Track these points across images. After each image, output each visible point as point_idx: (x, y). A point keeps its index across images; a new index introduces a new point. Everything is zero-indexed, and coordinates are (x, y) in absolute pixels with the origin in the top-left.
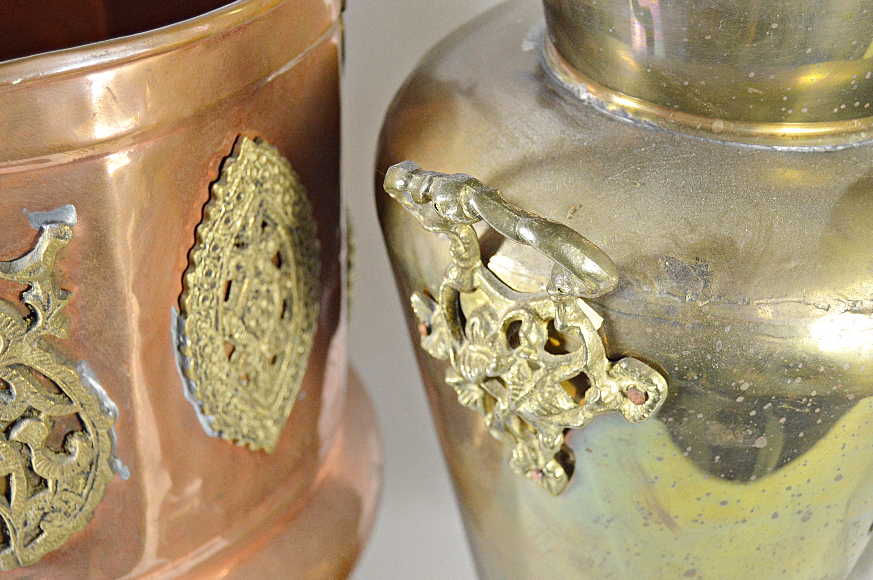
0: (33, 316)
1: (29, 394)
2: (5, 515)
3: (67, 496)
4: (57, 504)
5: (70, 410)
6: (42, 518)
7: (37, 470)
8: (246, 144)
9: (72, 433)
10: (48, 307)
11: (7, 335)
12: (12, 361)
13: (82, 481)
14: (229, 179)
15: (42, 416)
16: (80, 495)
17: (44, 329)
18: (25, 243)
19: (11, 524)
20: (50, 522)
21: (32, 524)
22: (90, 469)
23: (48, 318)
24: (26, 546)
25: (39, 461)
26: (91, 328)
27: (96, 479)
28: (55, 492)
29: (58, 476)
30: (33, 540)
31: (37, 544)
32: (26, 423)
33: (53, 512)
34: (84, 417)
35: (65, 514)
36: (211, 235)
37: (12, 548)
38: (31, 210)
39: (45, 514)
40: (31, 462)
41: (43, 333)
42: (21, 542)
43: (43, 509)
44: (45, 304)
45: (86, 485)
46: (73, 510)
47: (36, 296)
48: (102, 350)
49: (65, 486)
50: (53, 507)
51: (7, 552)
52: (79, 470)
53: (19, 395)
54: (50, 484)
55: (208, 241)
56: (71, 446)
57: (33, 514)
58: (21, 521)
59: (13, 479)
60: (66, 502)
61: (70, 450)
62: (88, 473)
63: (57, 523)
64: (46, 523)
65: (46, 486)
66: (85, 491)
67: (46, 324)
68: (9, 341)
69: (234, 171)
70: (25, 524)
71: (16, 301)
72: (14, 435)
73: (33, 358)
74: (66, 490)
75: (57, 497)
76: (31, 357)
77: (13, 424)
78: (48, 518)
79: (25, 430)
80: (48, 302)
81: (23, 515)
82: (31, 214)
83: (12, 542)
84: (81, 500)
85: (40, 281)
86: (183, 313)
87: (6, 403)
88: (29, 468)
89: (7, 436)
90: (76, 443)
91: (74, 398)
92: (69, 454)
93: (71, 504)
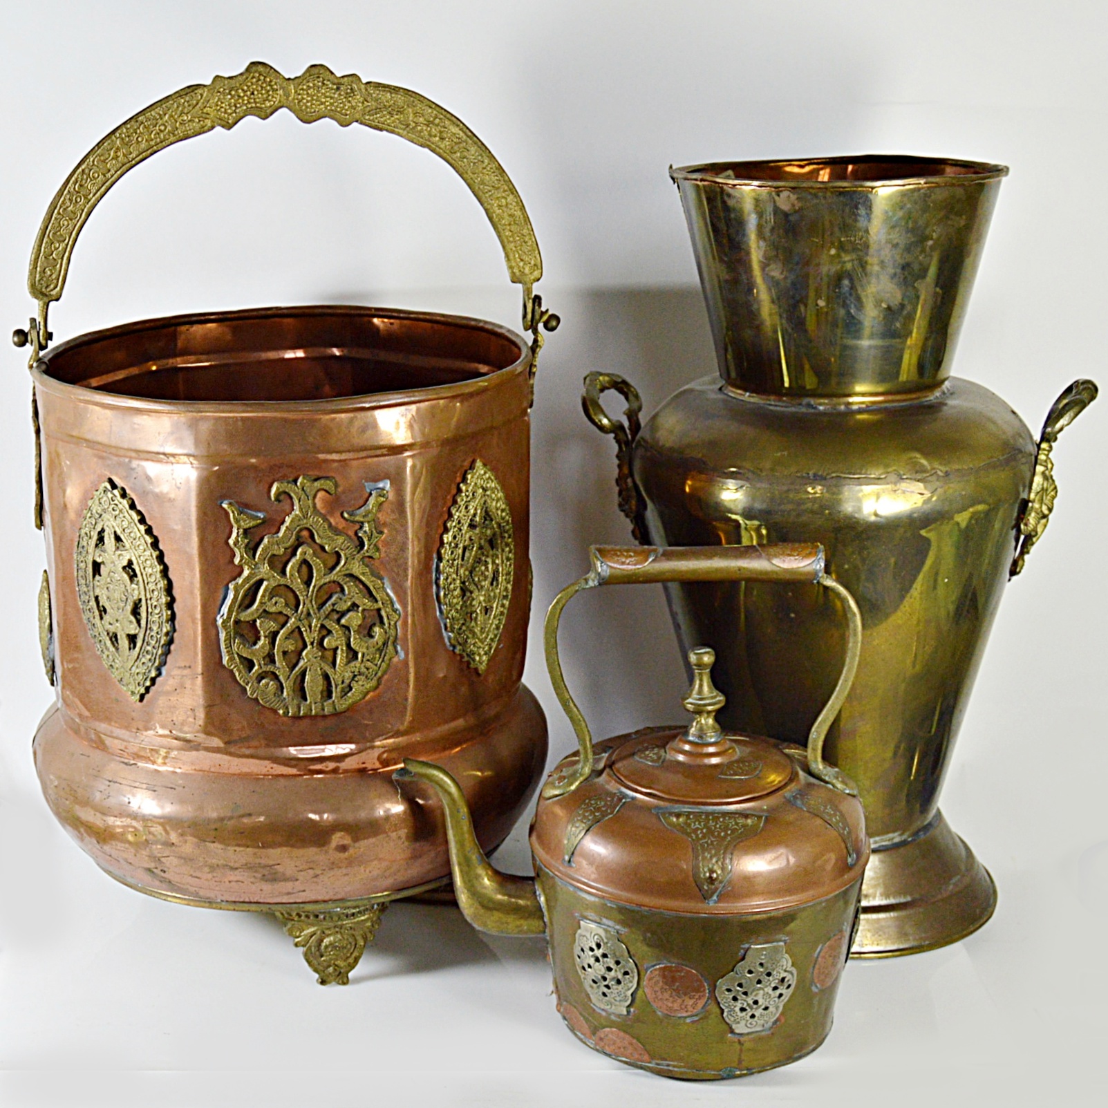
0: (362, 545)
1: (355, 593)
2: (332, 675)
3: (369, 664)
4: (363, 670)
5: (376, 606)
6: (353, 679)
7: (354, 646)
8: (479, 464)
9: (374, 624)
10: (371, 537)
11: (347, 554)
12: (347, 572)
13: (378, 656)
14: (469, 482)
15: (360, 609)
16: (376, 665)
17: (368, 552)
18: (361, 502)
19: (335, 681)
20: (357, 682)
21: (347, 682)
22: (383, 647)
23: (370, 545)
24: (342, 697)
25: (355, 639)
26: (391, 556)
27: (387, 655)
28: (362, 661)
29: (365, 650)
30: (346, 694)
31: (348, 697)
32: (351, 614)
33: (359, 675)
34: (383, 613)
35: (366, 677)
36: (457, 514)
37: (334, 698)
38: (366, 481)
39: (355, 676)
40: (350, 640)
41: (367, 554)
42: (339, 694)
43: (354, 672)
44: (370, 535)
45: (380, 658)
46: (371, 675)
47: (365, 532)
48: (396, 571)
49: (368, 658)
50: (359, 672)
51: (330, 701)
52: (377, 647)
53: (349, 594)
54: (360, 656)
55: (456, 517)
56: (374, 632)
57: (348, 675)
58: (341, 680)
59: (339, 652)
60: (368, 669)
61: (373, 634)
62: (382, 650)
63: (360, 683)
64: (355, 682)
65: (357, 658)
66: (379, 663)
67: (369, 549)
68: (348, 559)
69: (472, 477)
70: (343, 682)
71: (353, 537)
72: (343, 621)
74: (368, 660)
75: (363, 665)
76: (358, 570)
77: (343, 614)
78: (356, 679)
79: (349, 618)
81: (342, 675)
82: (366, 484)
83: (334, 695)
84: (375, 668)
85: (368, 522)
86: (440, 559)
87: (341, 599)
88: (348, 645)
89: (338, 621)
90: (377, 629)
91: (379, 599)
92: (372, 637)
93: (371, 670)
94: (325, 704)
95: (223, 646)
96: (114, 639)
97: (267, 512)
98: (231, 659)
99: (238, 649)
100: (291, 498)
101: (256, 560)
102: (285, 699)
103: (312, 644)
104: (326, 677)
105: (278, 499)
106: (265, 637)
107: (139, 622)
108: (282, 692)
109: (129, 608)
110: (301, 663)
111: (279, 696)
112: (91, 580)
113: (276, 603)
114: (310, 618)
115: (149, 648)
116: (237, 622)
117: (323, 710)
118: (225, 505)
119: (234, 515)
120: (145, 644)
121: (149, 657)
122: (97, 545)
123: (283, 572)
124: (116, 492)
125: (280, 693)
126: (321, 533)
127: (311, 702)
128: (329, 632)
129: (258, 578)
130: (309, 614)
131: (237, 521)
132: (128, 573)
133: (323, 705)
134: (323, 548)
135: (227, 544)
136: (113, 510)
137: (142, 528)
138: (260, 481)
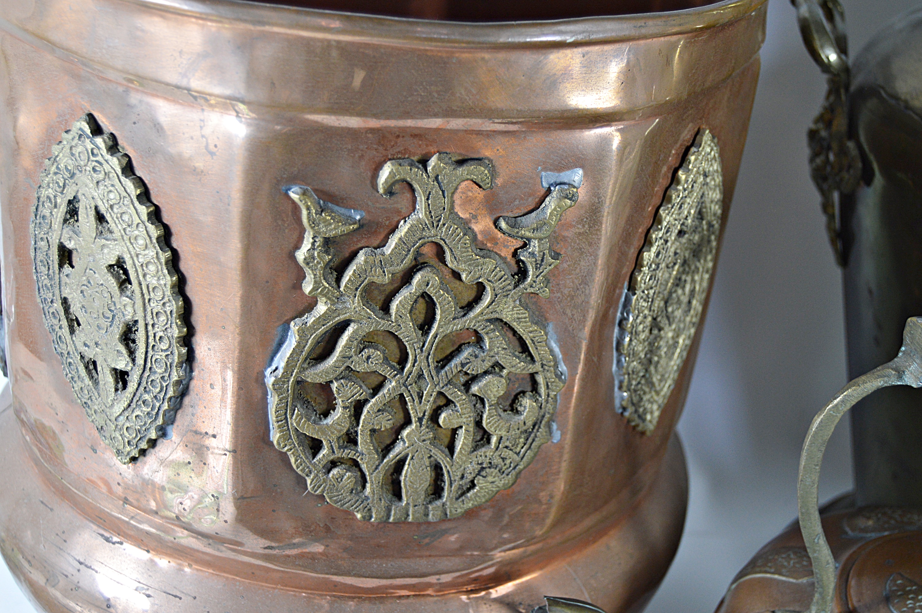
0: (523, 273)
1: (500, 349)
2: (446, 467)
3: (507, 453)
4: (497, 461)
5: (532, 368)
6: (479, 474)
7: (487, 425)
8: (707, 137)
9: (524, 392)
10: (541, 265)
11: (496, 289)
12: (495, 316)
13: (522, 440)
14: (690, 167)
15: (505, 372)
16: (518, 454)
17: (531, 286)
18: (531, 203)
19: (450, 476)
20: (484, 477)
21: (470, 477)
22: (533, 429)
23: (537, 277)
24: (457, 499)
25: (490, 416)
26: (566, 291)
27: (536, 439)
28: (497, 448)
29: (504, 433)
30: (463, 494)
31: (467, 497)
32: (488, 378)
33: (490, 468)
34: (540, 379)
35: (500, 470)
36: (668, 218)
37: (445, 500)
38: (545, 169)
39: (483, 469)
40: (482, 417)
41: (530, 290)
42: (454, 495)
43: (481, 464)
44: (539, 262)
45: (525, 444)
46: (507, 468)
47: (532, 254)
48: (570, 314)
49: (507, 444)
50: (490, 463)
51: (439, 503)
52: (525, 428)
53: (491, 349)
54: (494, 440)
55: (665, 224)
56: (521, 405)
57: (471, 468)
58: (459, 474)
59: (462, 433)
60: (504, 459)
61: (519, 409)
62: (531, 433)
63: (490, 479)
64: (481, 477)
65: (489, 442)
66: (523, 450)
67: (534, 282)
68: (496, 295)
69: (696, 160)
70: (462, 477)
71: (509, 258)
72: (475, 389)
73: (512, 315)
74: (507, 447)
75: (498, 453)
76: (511, 313)
77: (474, 378)
78: (483, 473)
79: (486, 385)
80: (542, 260)
81: (463, 468)
82: (543, 173)
83: (446, 493)
84: (518, 458)
85: (540, 239)
86: (632, 288)
87: (476, 357)
88: (478, 424)
89: (467, 386)
90: (527, 402)
91: (536, 358)
92: (517, 412)
93: (508, 462)
94: (430, 507)
95: (272, 417)
96: (91, 367)
97: (369, 212)
99: (298, 424)
100: (413, 190)
101: (342, 289)
102: (367, 498)
103: (420, 420)
104: (437, 469)
105: (390, 192)
106: (345, 408)
107: (132, 353)
108: (364, 487)
109: (117, 331)
110: (399, 448)
111: (357, 494)
112: (57, 272)
113: (369, 358)
114: (422, 383)
116: (299, 383)
117: (427, 515)
118: (294, 196)
119: (309, 214)
120: (142, 389)
121: (146, 409)
122: (65, 221)
123: (385, 308)
124: (99, 140)
125: (359, 488)
126: (457, 253)
127: (408, 504)
128: (449, 403)
129: (342, 317)
130: (420, 376)
131: (313, 223)
132: (117, 277)
133: (427, 508)
134: (457, 275)
135: (293, 258)
136: (94, 169)
137: (143, 210)
138: (362, 157)
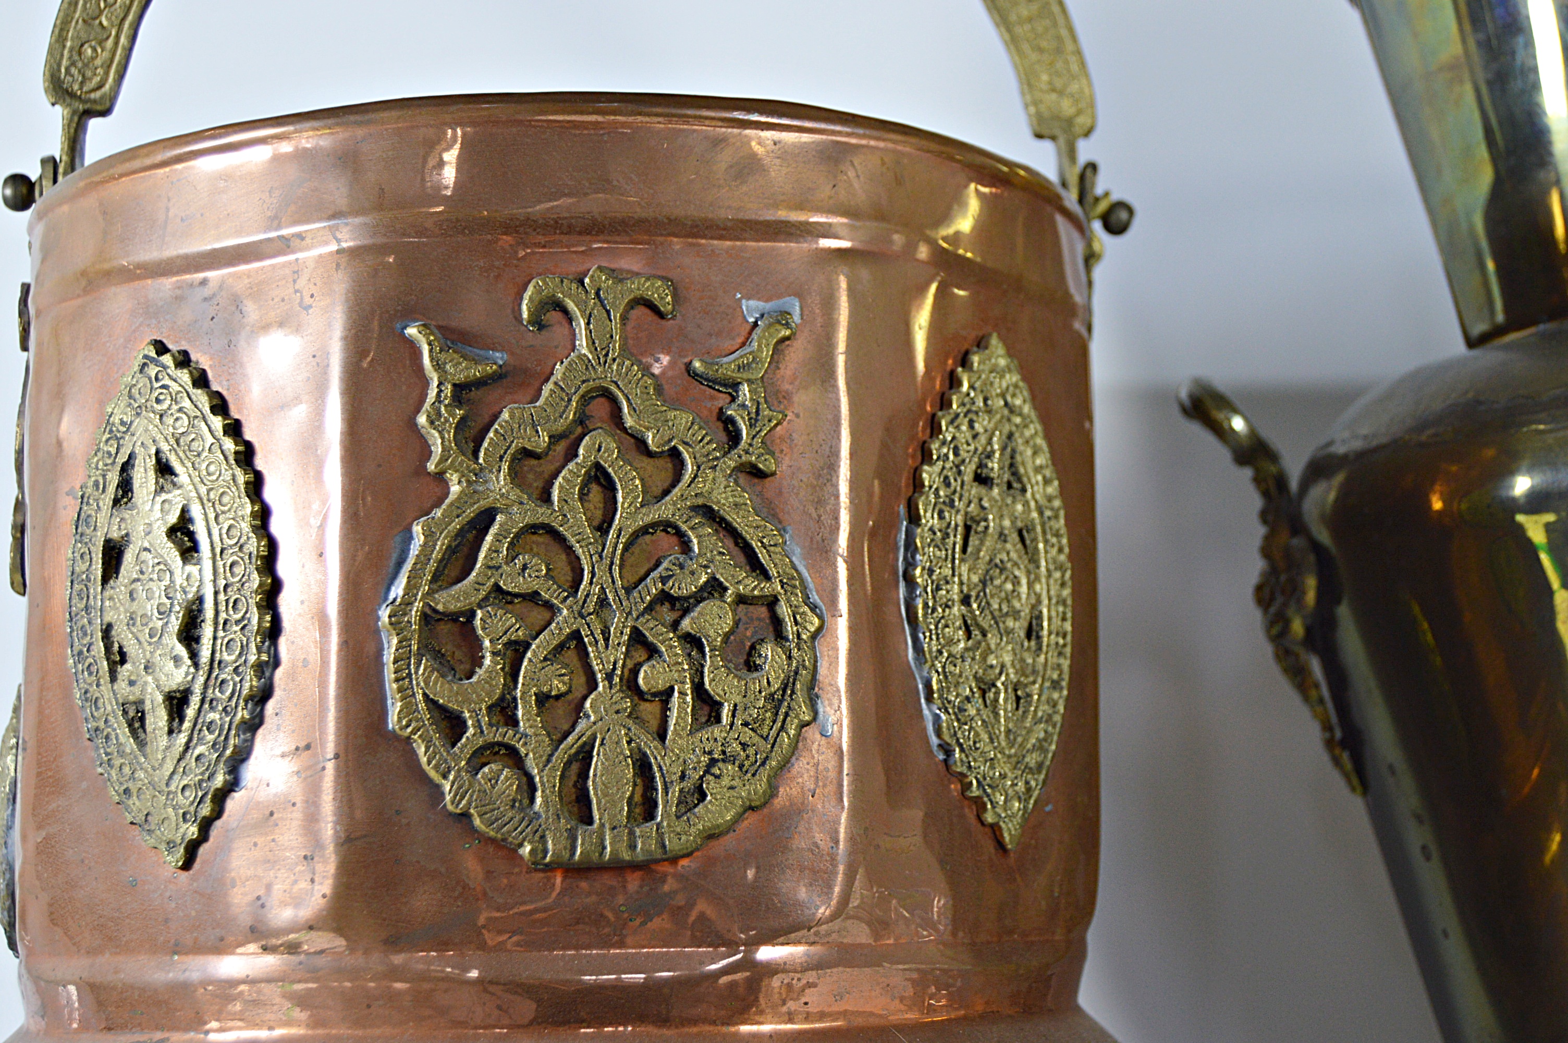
0: (734, 438)
1: (715, 553)
2: (656, 758)
3: (748, 735)
4: (734, 748)
5: (767, 588)
6: (707, 772)
7: (710, 684)
8: (996, 344)
9: (762, 639)
10: (756, 420)
11: (698, 456)
12: (698, 502)
13: (769, 714)
14: (976, 368)
15: (729, 595)
16: (766, 739)
17: (747, 452)
18: (734, 344)
19: (663, 775)
20: (717, 778)
21: (694, 777)
22: (783, 696)
23: (753, 438)
24: (678, 818)
25: (714, 669)
26: (803, 477)
27: (791, 713)
28: (732, 726)
29: (738, 699)
30: (689, 810)
31: (694, 814)
32: (705, 606)
33: (724, 761)
34: (784, 610)
35: (741, 767)
36: (952, 431)
37: (659, 819)
38: (745, 296)
39: (713, 762)
40: (702, 673)
41: (746, 460)
42: (672, 809)
43: (710, 753)
44: (753, 416)
45: (774, 722)
46: (752, 765)
47: (743, 407)
49: (746, 718)
50: (724, 752)
51: (651, 826)
52: (767, 694)
53: (701, 555)
54: (726, 712)
55: (948, 437)
56: (760, 655)
57: (695, 761)
58: (677, 770)
59: (675, 695)
60: (744, 746)
61: (759, 661)
62: (781, 702)
63: (726, 781)
64: (711, 778)
65: (718, 720)
66: (773, 733)
67: (751, 445)
68: (699, 467)
69: (982, 364)
70: (683, 777)
71: (714, 416)
72: (686, 624)
73: (726, 498)
74: (746, 724)
75: (734, 734)
76: (724, 495)
77: (687, 606)
78: (716, 771)
79: (702, 616)
80: (757, 413)
81: (681, 760)
82: (744, 302)
83: (660, 810)
84: (765, 748)
85: (750, 382)
87: (681, 567)
88: (699, 689)
89: (675, 625)
90: (768, 650)
91: (773, 572)
92: (756, 668)
93: (751, 751)
94: (638, 831)
96: (137, 725)
97: (512, 354)
98: (408, 709)
99: (427, 682)
100: (565, 311)
101: (481, 461)
102: (537, 815)
103: (609, 677)
104: (643, 767)
105: (539, 323)
106: (494, 654)
107: (194, 656)
108: (532, 800)
109: (175, 623)
110: (582, 725)
111: (522, 809)
112: (99, 588)
113: (525, 567)
114: (605, 613)
115: (214, 716)
116: (429, 618)
117: (633, 847)
118: (412, 331)
119: (431, 351)
120: (206, 706)
121: (210, 738)
122: (116, 502)
123: (546, 498)
124: (167, 359)
125: (526, 802)
126: (636, 402)
127: (602, 825)
128: (652, 652)
129: (483, 504)
130: (603, 602)
131: (438, 366)
132: (179, 545)
133: (631, 833)
134: (641, 443)
135: (412, 424)
136: (158, 401)
138: (498, 277)
